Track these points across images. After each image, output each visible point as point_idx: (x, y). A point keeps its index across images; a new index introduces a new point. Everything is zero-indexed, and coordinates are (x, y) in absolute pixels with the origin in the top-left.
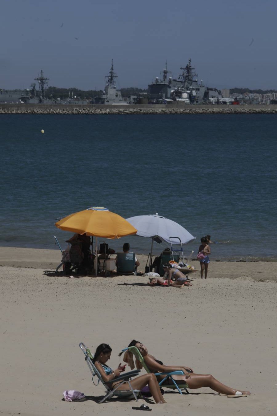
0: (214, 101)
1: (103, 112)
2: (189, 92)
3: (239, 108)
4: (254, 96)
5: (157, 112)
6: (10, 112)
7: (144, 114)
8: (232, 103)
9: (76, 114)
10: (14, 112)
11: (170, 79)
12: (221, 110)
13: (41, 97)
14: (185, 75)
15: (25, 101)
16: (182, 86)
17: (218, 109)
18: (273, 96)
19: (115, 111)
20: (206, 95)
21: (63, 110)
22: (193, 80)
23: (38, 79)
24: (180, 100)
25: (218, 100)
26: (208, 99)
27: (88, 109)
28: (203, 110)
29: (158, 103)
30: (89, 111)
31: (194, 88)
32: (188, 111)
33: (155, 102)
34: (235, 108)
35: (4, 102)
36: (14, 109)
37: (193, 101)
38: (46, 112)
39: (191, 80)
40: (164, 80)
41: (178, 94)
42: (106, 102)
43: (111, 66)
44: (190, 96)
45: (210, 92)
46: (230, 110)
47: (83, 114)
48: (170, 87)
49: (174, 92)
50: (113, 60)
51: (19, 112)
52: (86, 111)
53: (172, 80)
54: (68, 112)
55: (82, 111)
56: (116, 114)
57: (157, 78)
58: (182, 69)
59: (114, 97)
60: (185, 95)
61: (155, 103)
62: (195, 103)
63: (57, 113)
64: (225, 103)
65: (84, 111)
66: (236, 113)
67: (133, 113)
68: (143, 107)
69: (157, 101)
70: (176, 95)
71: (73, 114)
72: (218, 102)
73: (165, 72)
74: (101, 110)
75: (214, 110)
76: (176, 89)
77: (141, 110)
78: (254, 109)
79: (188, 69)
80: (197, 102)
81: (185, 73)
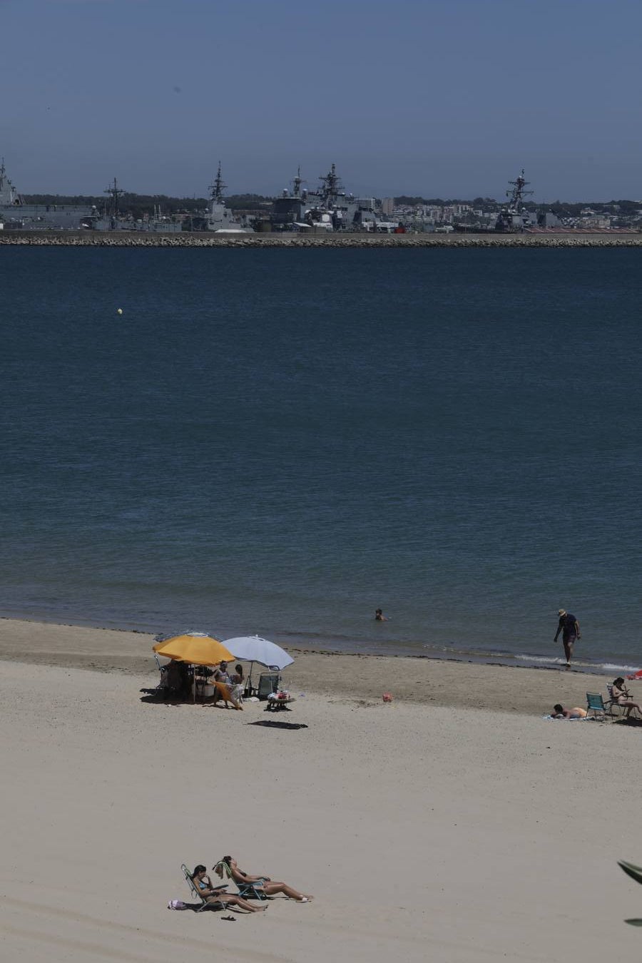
0: (369, 226)
1: (205, 243)
2: (332, 212)
3: (404, 239)
4: (431, 210)
5: (284, 244)
6: (67, 243)
7: (265, 246)
8: (395, 231)
9: (165, 246)
10: (74, 243)
11: (304, 191)
12: (379, 241)
13: (114, 218)
14: (326, 187)
15: (90, 224)
16: (322, 204)
17: (374, 240)
18: (458, 209)
19: (223, 241)
20: (357, 217)
21: (147, 241)
22: (339, 193)
23: (109, 192)
24: (318, 224)
25: (375, 225)
26: (360, 223)
27: (183, 239)
28: (352, 241)
29: (285, 229)
30: (184, 241)
31: (339, 207)
32: (329, 243)
33: (281, 227)
34: (399, 238)
35: (60, 227)
36: (74, 238)
37: (338, 227)
38: (121, 243)
39: (335, 194)
40: (296, 193)
41: (316, 215)
42: (209, 225)
43: (218, 171)
44: (334, 220)
45: (363, 212)
46: (392, 241)
47: (175, 246)
48: (304, 204)
49: (310, 212)
50: (220, 162)
51: (81, 242)
52: (180, 241)
53: (307, 194)
54: (154, 242)
55: (174, 242)
56: (223, 246)
57: (286, 190)
58: (321, 178)
59: (222, 217)
60: (326, 218)
61: (283, 230)
62: (341, 229)
63: (137, 245)
64: (385, 229)
65: (176, 242)
66: (400, 245)
67: (249, 245)
68: (264, 236)
69: (285, 226)
70: (313, 218)
71: (160, 246)
72: (374, 229)
73: (298, 182)
74: (201, 240)
75: (369, 242)
76: (313, 208)
77: (261, 241)
78: (427, 240)
79: (331, 179)
80: (344, 227)
81: (327, 184)
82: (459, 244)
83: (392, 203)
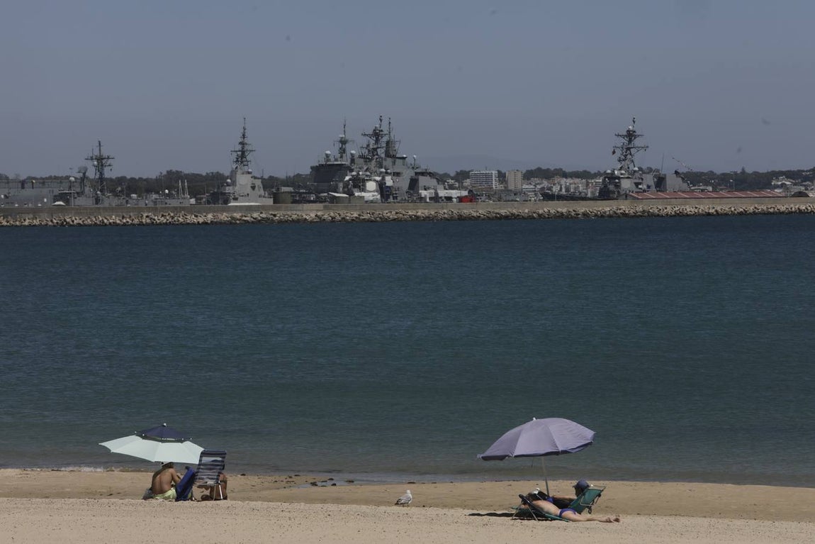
0: (428, 197)
1: (201, 220)
2: (378, 178)
3: (468, 210)
5: (304, 219)
6: (18, 223)
7: (280, 222)
8: (461, 200)
9: (147, 224)
10: (26, 223)
11: (352, 154)
12: (433, 213)
13: (99, 192)
15: (67, 202)
16: (365, 168)
17: (427, 211)
20: (414, 184)
21: (123, 217)
22: (397, 156)
23: (92, 159)
25: (436, 194)
26: (417, 192)
27: (172, 214)
28: (397, 213)
29: (315, 200)
30: (173, 218)
31: (392, 171)
32: (366, 217)
33: (312, 199)
35: (13, 203)
37: (388, 197)
38: (89, 222)
40: (341, 157)
41: (359, 183)
42: (232, 201)
43: (242, 131)
44: (382, 187)
45: (421, 178)
47: (160, 224)
49: (350, 180)
50: (244, 119)
51: (36, 222)
52: (168, 218)
53: (356, 157)
54: (133, 220)
55: (159, 219)
56: (225, 223)
57: (328, 152)
59: (249, 190)
60: (371, 185)
62: (391, 199)
63: (110, 223)
64: (449, 199)
65: (162, 219)
67: (259, 221)
69: (317, 197)
70: (355, 186)
71: (141, 224)
72: (436, 199)
73: (343, 142)
75: (419, 214)
76: (354, 173)
77: (275, 215)
79: (377, 135)
80: (395, 198)
81: (372, 142)
82: (540, 215)
83: (519, 176)
